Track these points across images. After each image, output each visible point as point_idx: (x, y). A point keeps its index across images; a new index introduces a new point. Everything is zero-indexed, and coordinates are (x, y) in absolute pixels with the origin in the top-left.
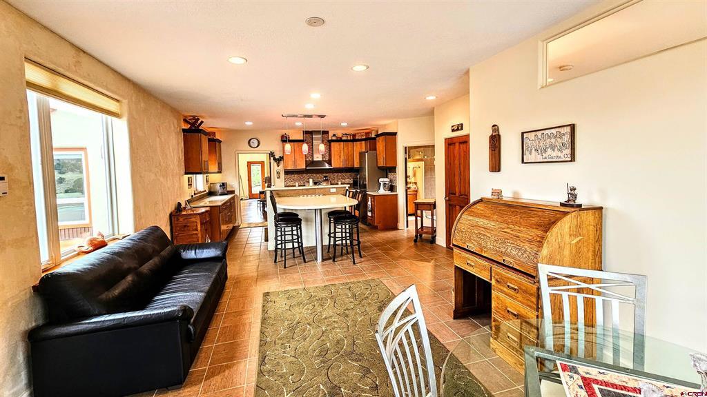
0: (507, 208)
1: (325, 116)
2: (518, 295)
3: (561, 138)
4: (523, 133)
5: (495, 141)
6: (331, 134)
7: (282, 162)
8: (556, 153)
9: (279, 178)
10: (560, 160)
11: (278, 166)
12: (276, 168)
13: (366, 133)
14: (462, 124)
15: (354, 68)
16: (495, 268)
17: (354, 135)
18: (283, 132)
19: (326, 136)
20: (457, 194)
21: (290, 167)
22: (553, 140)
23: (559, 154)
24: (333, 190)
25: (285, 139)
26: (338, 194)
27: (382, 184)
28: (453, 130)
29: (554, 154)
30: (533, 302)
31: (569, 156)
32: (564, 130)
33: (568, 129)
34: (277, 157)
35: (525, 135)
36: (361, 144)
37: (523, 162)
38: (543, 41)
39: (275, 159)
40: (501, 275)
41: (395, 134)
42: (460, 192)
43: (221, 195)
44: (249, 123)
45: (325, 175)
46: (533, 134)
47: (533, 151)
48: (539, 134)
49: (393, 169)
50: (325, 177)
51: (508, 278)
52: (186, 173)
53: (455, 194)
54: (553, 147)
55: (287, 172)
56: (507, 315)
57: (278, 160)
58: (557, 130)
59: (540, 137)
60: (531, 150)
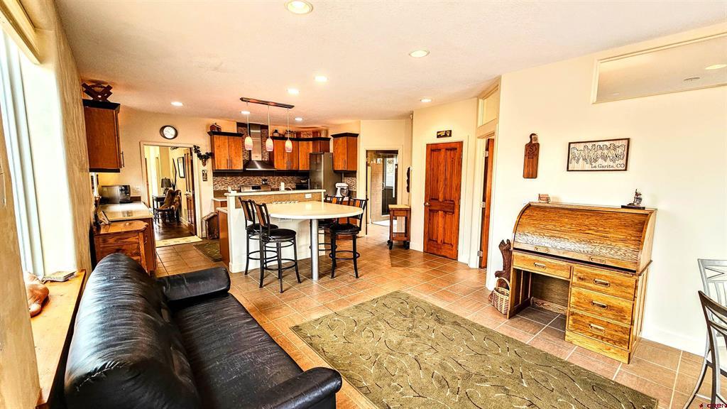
0: (570, 212)
1: (293, 106)
2: (609, 289)
3: (615, 149)
4: (570, 143)
5: (532, 150)
6: (270, 130)
7: (210, 160)
8: (609, 163)
9: (205, 180)
10: (611, 169)
11: (204, 164)
12: (202, 168)
13: (314, 133)
14: (451, 131)
15: (412, 55)
16: (576, 266)
17: (298, 133)
18: (213, 121)
19: (265, 131)
20: (441, 200)
21: (223, 167)
22: (606, 152)
23: (611, 164)
24: (308, 196)
25: (215, 132)
26: (313, 200)
27: (339, 189)
28: (438, 137)
29: (605, 164)
30: (629, 293)
31: (622, 166)
32: (621, 143)
33: (625, 142)
34: (203, 153)
35: (572, 146)
36: (308, 143)
37: (568, 170)
38: (598, 60)
39: (200, 156)
40: (584, 272)
41: (356, 135)
42: (445, 197)
43: (121, 203)
44: (177, 104)
45: (264, 178)
46: (583, 145)
47: (581, 160)
48: (590, 145)
49: (352, 174)
50: (265, 180)
51: (596, 275)
52: (91, 170)
53: (437, 200)
54: (605, 158)
55: (217, 173)
56: (591, 307)
57: (204, 158)
58: (612, 142)
59: (590, 147)
60: (578, 159)
